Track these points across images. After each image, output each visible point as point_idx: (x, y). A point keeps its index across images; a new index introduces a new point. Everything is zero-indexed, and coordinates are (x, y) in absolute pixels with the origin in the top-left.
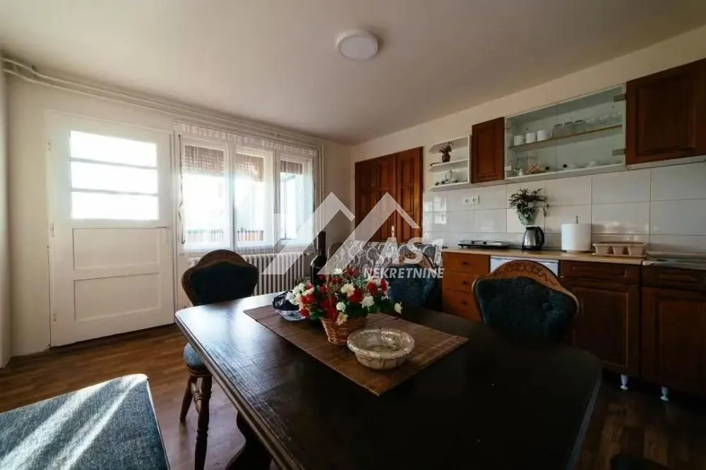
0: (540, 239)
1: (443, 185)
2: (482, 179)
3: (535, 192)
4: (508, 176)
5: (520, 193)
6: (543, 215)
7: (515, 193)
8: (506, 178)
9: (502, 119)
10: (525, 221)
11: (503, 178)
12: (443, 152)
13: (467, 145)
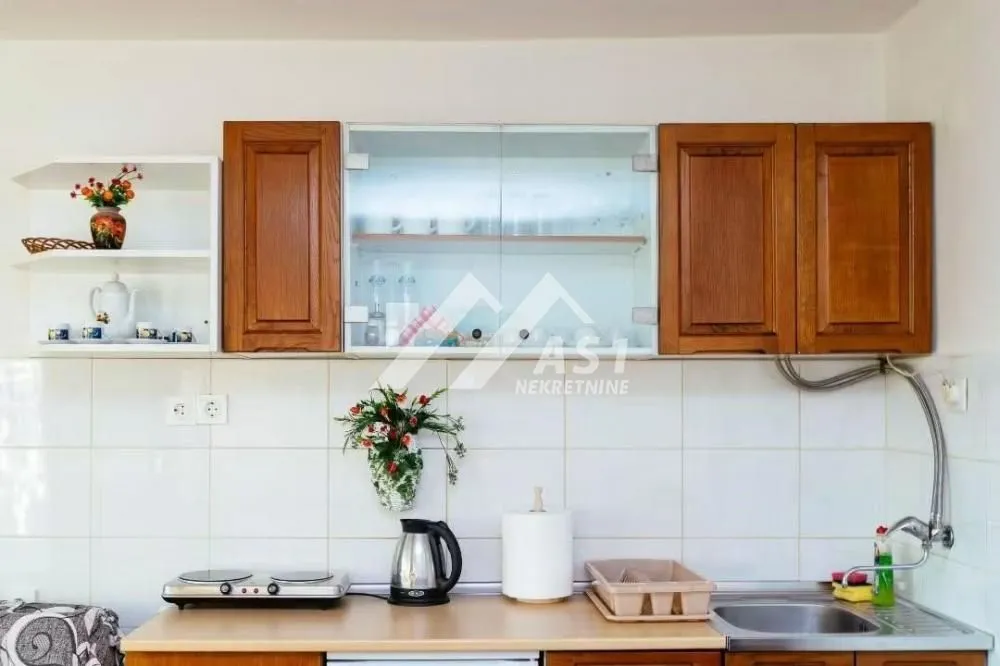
0: (449, 572)
1: (95, 347)
2: (261, 341)
3: (424, 401)
4: (355, 343)
5: (380, 399)
6: (444, 478)
7: (367, 398)
8: (349, 349)
9: (336, 127)
10: (396, 498)
11: (341, 348)
12: (98, 201)
13: (206, 187)
